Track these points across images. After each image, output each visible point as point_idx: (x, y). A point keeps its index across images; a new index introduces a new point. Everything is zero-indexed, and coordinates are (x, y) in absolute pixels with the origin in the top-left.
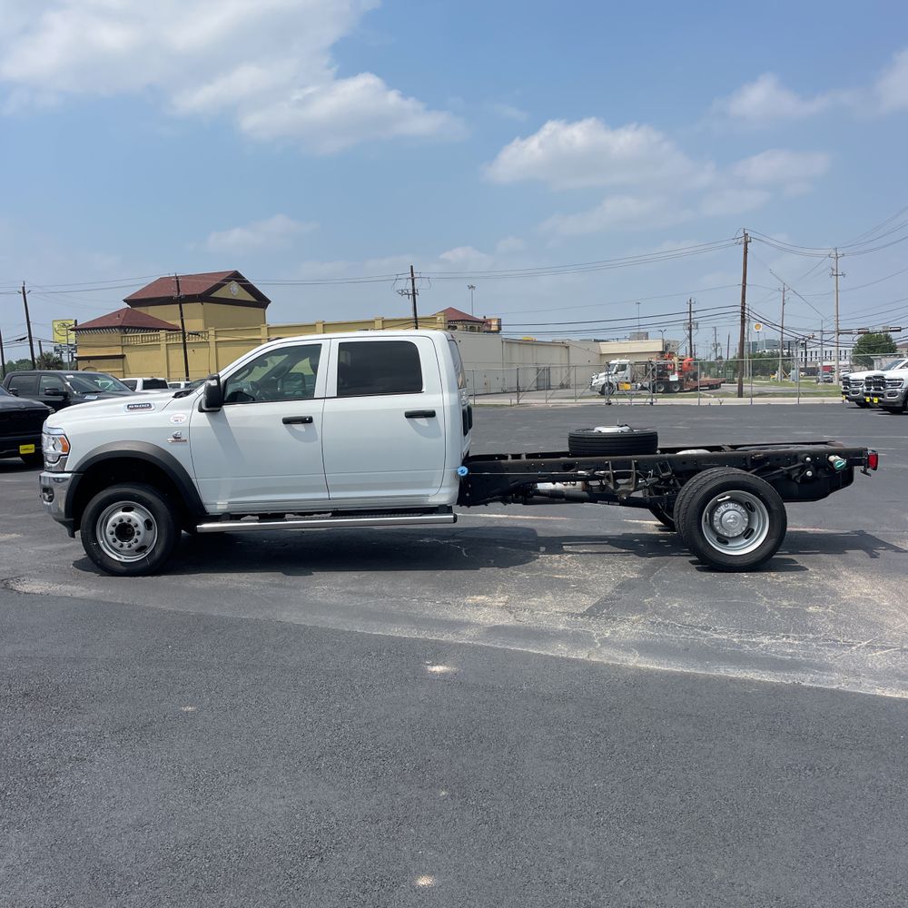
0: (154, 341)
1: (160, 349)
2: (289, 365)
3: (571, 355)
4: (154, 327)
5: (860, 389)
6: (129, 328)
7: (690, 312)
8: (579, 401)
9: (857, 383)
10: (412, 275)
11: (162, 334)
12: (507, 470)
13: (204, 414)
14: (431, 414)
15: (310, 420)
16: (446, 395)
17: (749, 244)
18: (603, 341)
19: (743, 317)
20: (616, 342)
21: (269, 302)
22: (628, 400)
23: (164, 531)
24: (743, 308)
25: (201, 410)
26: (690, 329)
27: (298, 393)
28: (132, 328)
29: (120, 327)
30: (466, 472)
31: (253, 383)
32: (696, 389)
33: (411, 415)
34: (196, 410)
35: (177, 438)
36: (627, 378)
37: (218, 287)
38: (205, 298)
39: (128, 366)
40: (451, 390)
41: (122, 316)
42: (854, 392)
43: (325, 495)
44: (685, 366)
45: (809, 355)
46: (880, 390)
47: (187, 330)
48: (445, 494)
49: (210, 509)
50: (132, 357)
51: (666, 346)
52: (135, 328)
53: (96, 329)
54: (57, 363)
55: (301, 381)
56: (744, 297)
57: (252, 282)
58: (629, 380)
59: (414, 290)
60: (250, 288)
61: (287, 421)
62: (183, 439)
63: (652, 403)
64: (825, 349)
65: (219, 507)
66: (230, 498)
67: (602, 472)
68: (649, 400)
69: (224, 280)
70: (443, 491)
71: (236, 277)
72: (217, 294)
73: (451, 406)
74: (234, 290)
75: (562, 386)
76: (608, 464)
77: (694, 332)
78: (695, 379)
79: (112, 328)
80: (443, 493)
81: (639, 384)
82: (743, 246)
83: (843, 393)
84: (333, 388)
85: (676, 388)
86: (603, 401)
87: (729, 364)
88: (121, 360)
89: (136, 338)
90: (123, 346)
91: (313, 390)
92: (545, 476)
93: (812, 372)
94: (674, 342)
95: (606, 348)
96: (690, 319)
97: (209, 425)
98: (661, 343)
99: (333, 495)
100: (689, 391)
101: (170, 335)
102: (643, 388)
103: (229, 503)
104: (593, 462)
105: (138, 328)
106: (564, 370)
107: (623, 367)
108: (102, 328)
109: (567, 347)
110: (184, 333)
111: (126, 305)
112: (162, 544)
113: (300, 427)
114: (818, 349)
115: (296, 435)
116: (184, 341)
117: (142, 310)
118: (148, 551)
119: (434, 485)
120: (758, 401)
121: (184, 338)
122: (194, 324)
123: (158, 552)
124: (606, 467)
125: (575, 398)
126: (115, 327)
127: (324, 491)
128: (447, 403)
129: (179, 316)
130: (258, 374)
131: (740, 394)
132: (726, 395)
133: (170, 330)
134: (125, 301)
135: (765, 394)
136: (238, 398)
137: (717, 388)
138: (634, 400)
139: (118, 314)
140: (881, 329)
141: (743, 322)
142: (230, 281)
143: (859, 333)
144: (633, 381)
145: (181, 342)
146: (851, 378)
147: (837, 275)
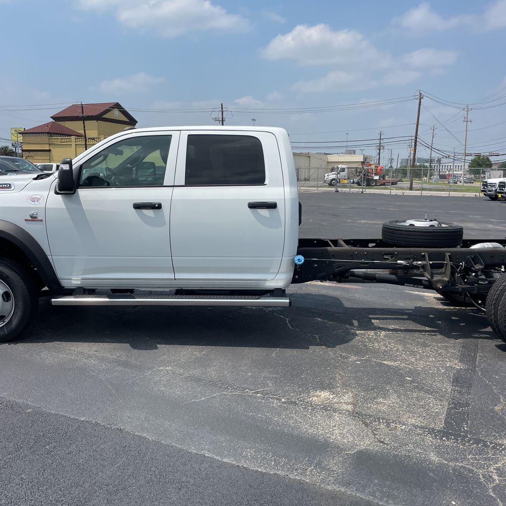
0: (68, 142)
1: (71, 147)
2: (142, 155)
3: (311, 162)
4: (68, 134)
5: (494, 189)
6: (53, 133)
7: (380, 139)
8: (319, 189)
9: (492, 185)
10: (222, 109)
11: (73, 138)
12: (334, 257)
13: (60, 196)
14: (272, 206)
15: (159, 207)
16: (287, 189)
17: (422, 99)
18: (329, 154)
19: (416, 143)
20: (336, 155)
21: (137, 122)
22: (348, 190)
23: (20, 303)
24: (416, 138)
25: (56, 193)
26: (380, 150)
27: (150, 179)
28: (55, 134)
29: (48, 133)
30: (303, 261)
31: (108, 169)
32: (384, 184)
33: (253, 206)
34: (52, 192)
35: (34, 218)
36: (345, 176)
37: (107, 111)
38: (99, 118)
39: (53, 157)
40: (291, 184)
41: (50, 126)
42: (489, 191)
43: (171, 276)
44: (379, 170)
45: (441, 167)
46: (503, 190)
47: (87, 136)
48: (281, 279)
49: (65, 284)
50: (55, 151)
51: (365, 159)
52: (57, 134)
53: (34, 133)
54: (11, 153)
55: (152, 170)
56: (417, 131)
57: (126, 109)
58: (346, 178)
59: (223, 118)
60: (125, 113)
61: (138, 207)
62: (39, 218)
63: (362, 192)
64: (455, 164)
65: (74, 282)
66: (83, 274)
67: (419, 262)
68: (361, 190)
69: (111, 107)
70: (280, 276)
71: (117, 106)
72: (106, 116)
73: (291, 199)
74: (116, 115)
75: (305, 180)
76: (424, 256)
77: (381, 151)
78: (384, 179)
79: (43, 133)
80: (278, 279)
81: (352, 180)
82: (418, 100)
83: (482, 191)
84: (181, 178)
85: (373, 183)
86: (333, 189)
87: (397, 170)
88: (48, 153)
89: (57, 140)
90: (50, 144)
91: (162, 177)
92: (367, 263)
93: (443, 177)
94: (370, 156)
95: (331, 158)
96: (380, 144)
97: (65, 207)
98: (363, 157)
99: (178, 276)
100: (379, 186)
101: (78, 138)
102: (353, 183)
103: (83, 279)
104: (410, 253)
105: (59, 134)
106: (306, 170)
107: (343, 170)
108: (38, 133)
109: (309, 157)
110: (86, 138)
111: (52, 120)
112: (19, 314)
113: (149, 213)
114: (452, 164)
115: (146, 220)
116: (86, 143)
117: (62, 123)
118: (7, 320)
119: (271, 271)
120: (425, 193)
121: (86, 141)
122: (91, 133)
123: (15, 323)
124: (422, 258)
125: (317, 187)
126: (45, 133)
127: (170, 272)
128: (288, 196)
129: (83, 127)
130: (114, 162)
131: (411, 188)
132: (402, 189)
133: (77, 136)
134: (51, 117)
135: (424, 189)
136: (95, 182)
137: (395, 184)
138: (352, 190)
139: (47, 125)
140: (488, 154)
141: (415, 146)
142: (114, 108)
143: (475, 156)
144: (348, 179)
145: (84, 143)
146: (488, 182)
147: (467, 122)
